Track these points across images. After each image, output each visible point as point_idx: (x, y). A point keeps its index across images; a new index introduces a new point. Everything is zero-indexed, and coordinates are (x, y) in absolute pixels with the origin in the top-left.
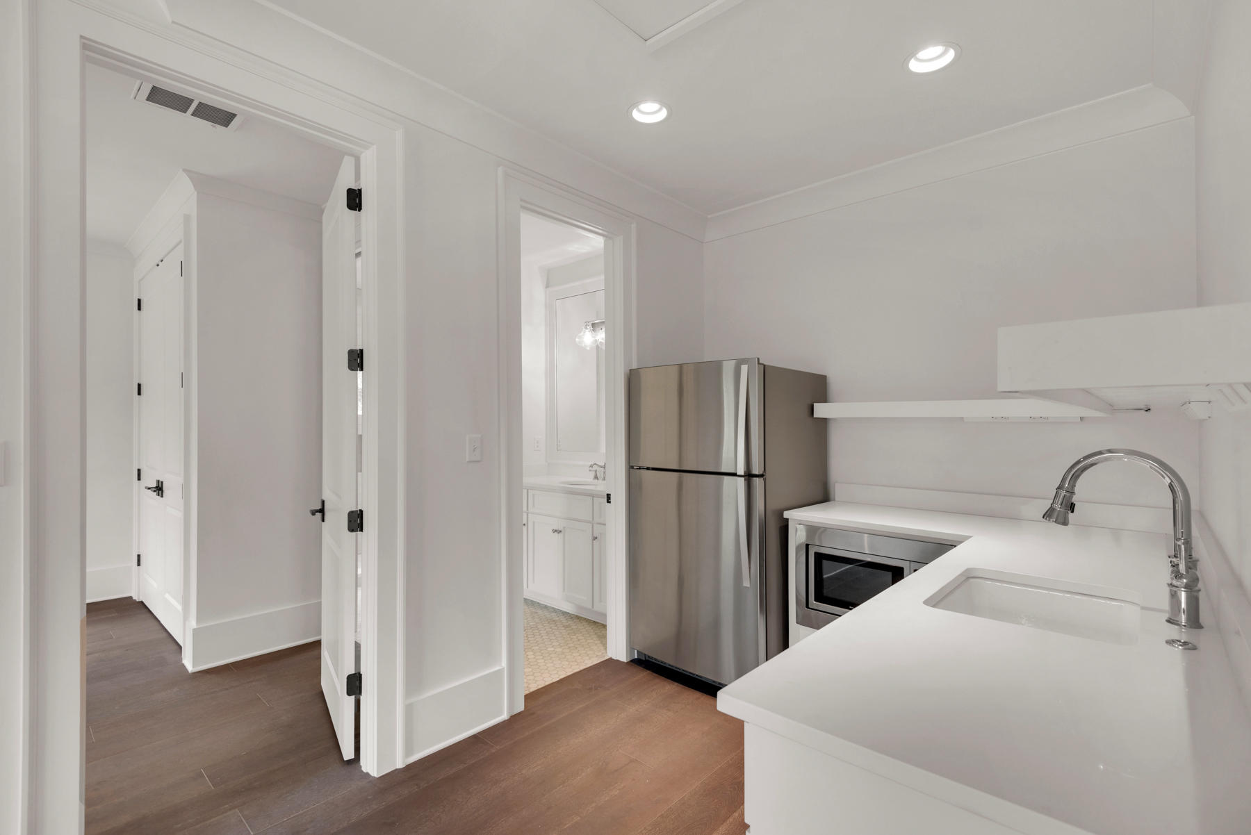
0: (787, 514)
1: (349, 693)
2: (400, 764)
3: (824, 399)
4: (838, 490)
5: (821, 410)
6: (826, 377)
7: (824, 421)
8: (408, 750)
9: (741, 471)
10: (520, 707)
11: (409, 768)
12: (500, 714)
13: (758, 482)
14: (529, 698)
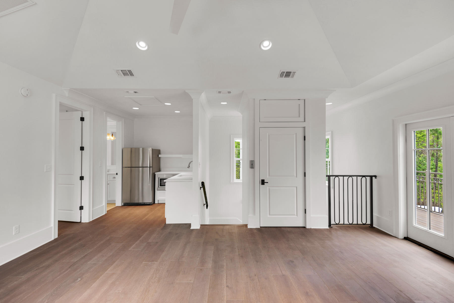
0: (155, 173)
1: (80, 210)
2: (91, 220)
3: (160, 154)
4: (162, 169)
5: (160, 156)
6: (160, 150)
7: (160, 157)
8: (92, 218)
9: (149, 166)
10: (106, 213)
11: (93, 221)
12: (103, 214)
13: (151, 168)
14: (107, 211)
